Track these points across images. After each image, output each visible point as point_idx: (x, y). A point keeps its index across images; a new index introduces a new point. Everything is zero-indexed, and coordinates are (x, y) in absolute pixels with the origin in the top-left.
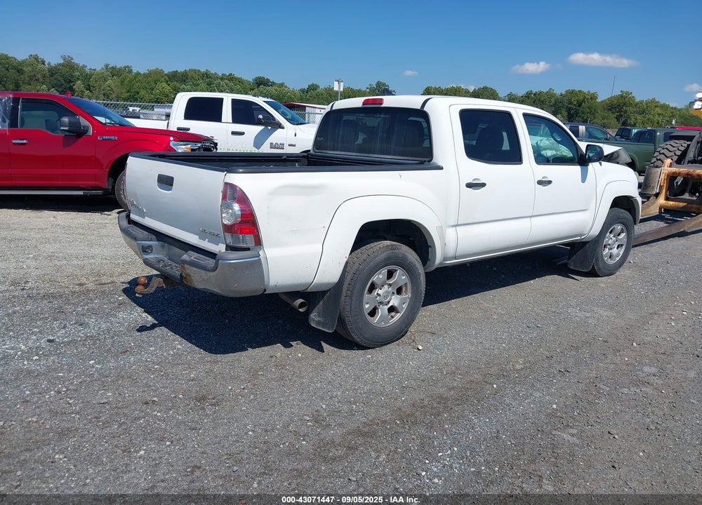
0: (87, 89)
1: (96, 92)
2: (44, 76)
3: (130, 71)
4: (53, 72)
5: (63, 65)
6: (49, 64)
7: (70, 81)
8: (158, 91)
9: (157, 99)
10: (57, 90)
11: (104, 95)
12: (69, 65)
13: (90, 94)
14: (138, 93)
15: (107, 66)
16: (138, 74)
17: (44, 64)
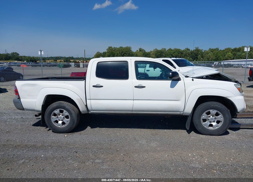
0: (202, 57)
1: (205, 58)
2: (189, 54)
3: (218, 50)
4: (192, 52)
5: (195, 50)
6: (191, 50)
7: (197, 55)
8: (227, 56)
9: (226, 59)
10: (192, 58)
11: (207, 59)
12: (197, 50)
13: (203, 59)
14: (219, 57)
15: (210, 49)
16: (220, 50)
17: (189, 50)
